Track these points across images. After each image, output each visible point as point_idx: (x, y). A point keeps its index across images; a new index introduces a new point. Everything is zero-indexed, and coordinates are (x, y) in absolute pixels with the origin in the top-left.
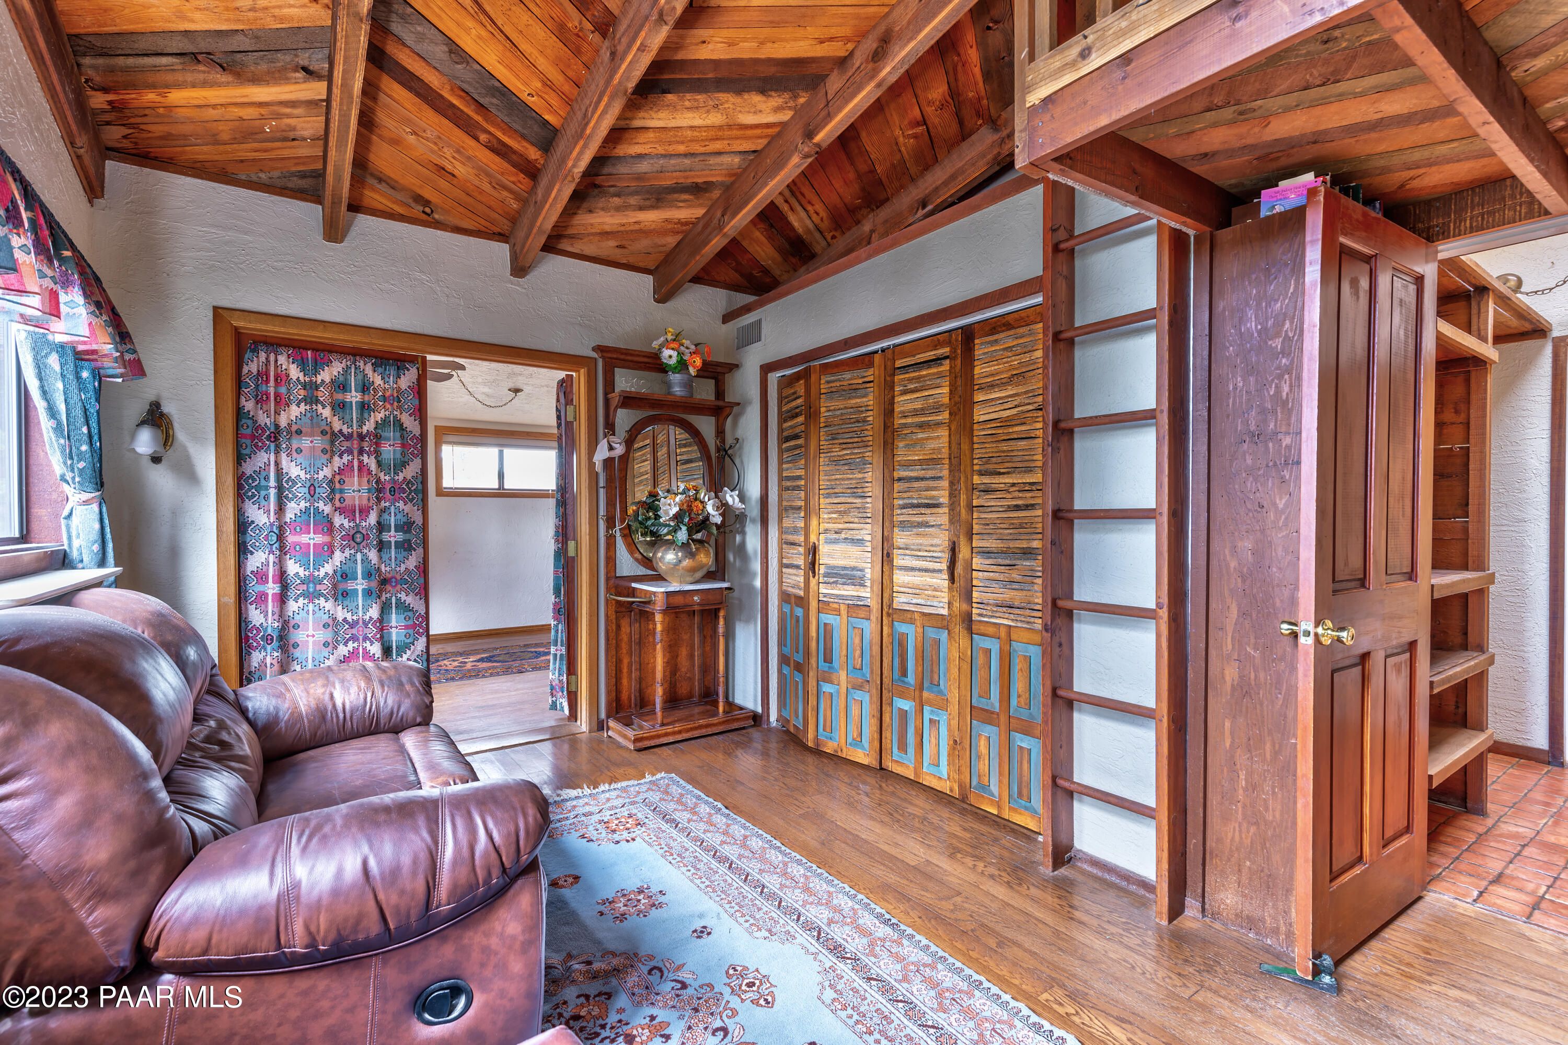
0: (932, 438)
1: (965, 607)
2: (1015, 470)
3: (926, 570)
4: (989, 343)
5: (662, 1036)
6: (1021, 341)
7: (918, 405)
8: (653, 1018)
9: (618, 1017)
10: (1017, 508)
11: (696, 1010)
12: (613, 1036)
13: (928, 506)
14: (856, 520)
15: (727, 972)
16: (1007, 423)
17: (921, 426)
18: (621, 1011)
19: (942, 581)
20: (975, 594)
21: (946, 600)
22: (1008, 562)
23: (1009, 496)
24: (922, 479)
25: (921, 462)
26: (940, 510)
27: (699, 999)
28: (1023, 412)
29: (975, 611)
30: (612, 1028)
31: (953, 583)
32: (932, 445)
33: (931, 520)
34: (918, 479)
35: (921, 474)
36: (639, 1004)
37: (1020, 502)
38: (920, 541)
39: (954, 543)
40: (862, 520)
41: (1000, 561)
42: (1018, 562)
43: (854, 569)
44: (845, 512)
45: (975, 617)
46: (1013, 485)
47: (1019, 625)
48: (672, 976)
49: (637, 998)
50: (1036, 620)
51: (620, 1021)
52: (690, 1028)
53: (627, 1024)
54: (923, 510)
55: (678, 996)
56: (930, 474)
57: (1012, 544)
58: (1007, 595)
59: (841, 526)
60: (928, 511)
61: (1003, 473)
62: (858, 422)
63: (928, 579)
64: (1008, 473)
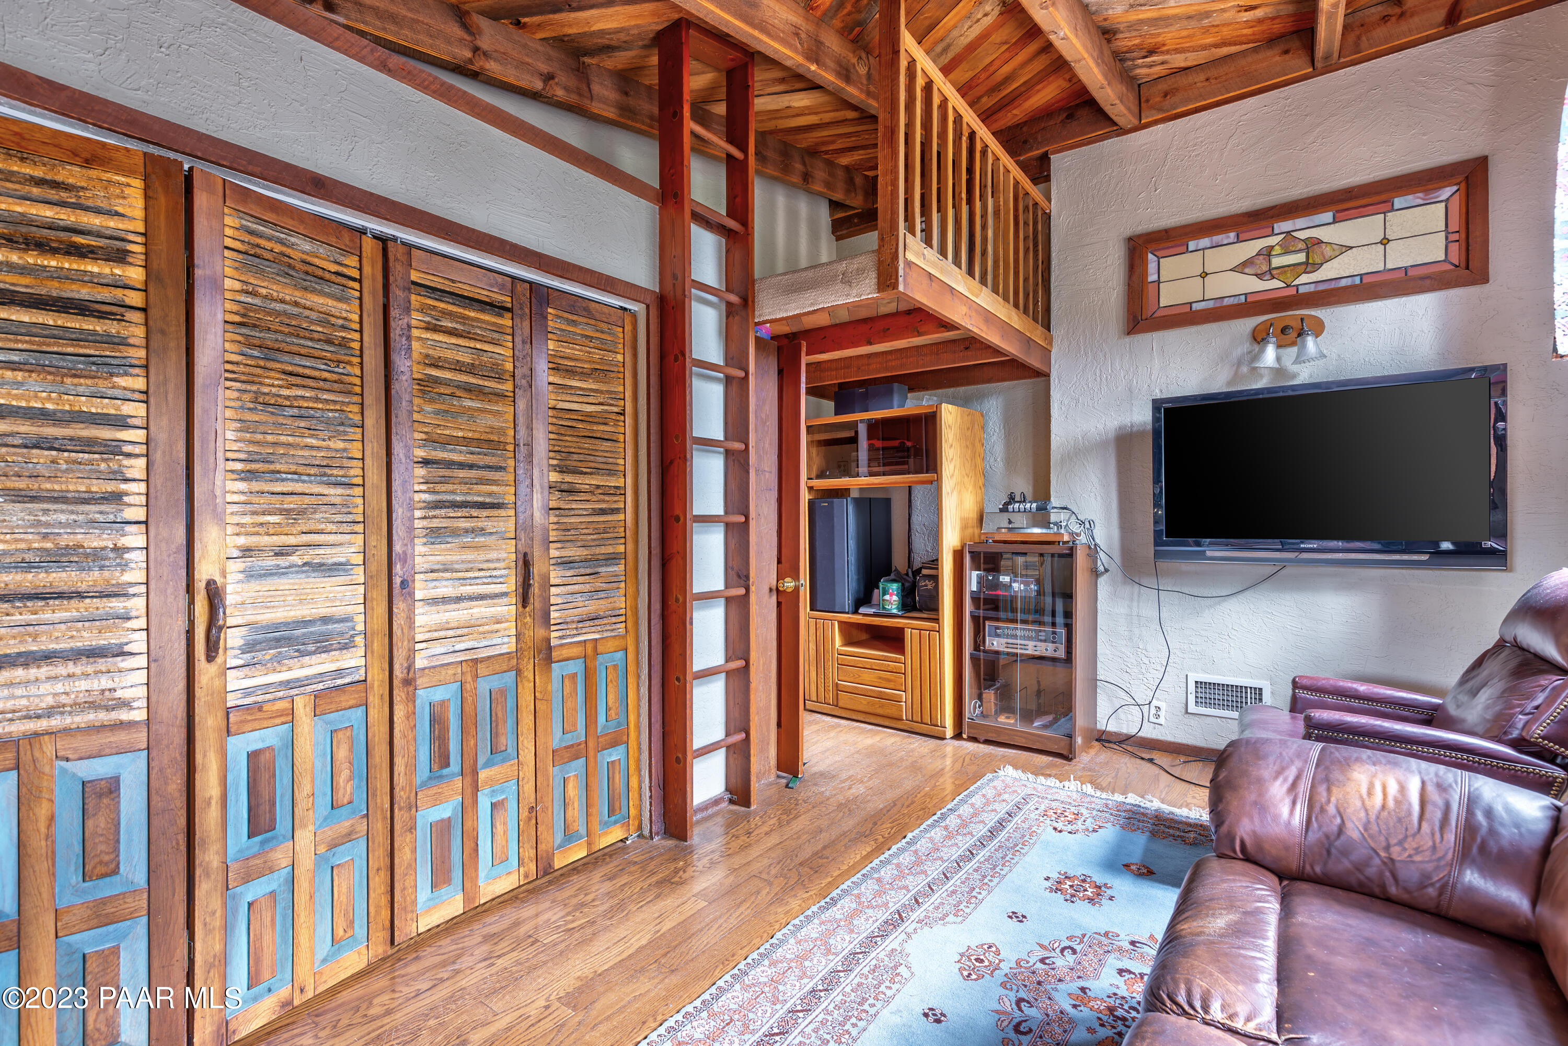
0: (490, 412)
1: (541, 632)
2: (597, 471)
3: (482, 597)
4: (567, 320)
5: (1085, 993)
6: (603, 336)
7: (466, 358)
8: (1075, 1006)
9: (1099, 1028)
10: (603, 512)
11: (1039, 983)
12: (1120, 1022)
13: (482, 506)
14: (331, 527)
15: (976, 980)
16: (588, 418)
17: (469, 389)
18: (1091, 1030)
19: (507, 609)
20: (553, 615)
21: (513, 632)
22: (588, 571)
23: (595, 498)
24: (471, 467)
25: (466, 441)
26: (502, 512)
27: (1026, 986)
28: (606, 412)
29: (553, 635)
30: (1114, 1027)
31: (524, 607)
32: (491, 421)
33: (489, 525)
34: (462, 465)
35: (471, 459)
36: (1071, 1021)
37: (604, 506)
38: (470, 556)
39: (525, 555)
40: (345, 528)
41: (583, 571)
42: (600, 570)
43: (325, 620)
44: (302, 512)
45: (554, 643)
46: (598, 487)
47: (605, 635)
48: (1017, 1013)
49: (1067, 1027)
50: (618, 626)
51: (1102, 1025)
52: (1060, 980)
53: (1099, 1019)
54: (474, 512)
55: (1036, 1000)
56: (489, 460)
57: (597, 550)
58: (592, 607)
59: (292, 540)
60: (485, 513)
61: (586, 473)
62: (329, 342)
63: (480, 610)
64: (591, 474)
